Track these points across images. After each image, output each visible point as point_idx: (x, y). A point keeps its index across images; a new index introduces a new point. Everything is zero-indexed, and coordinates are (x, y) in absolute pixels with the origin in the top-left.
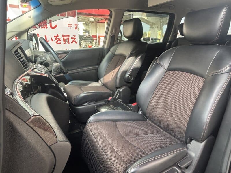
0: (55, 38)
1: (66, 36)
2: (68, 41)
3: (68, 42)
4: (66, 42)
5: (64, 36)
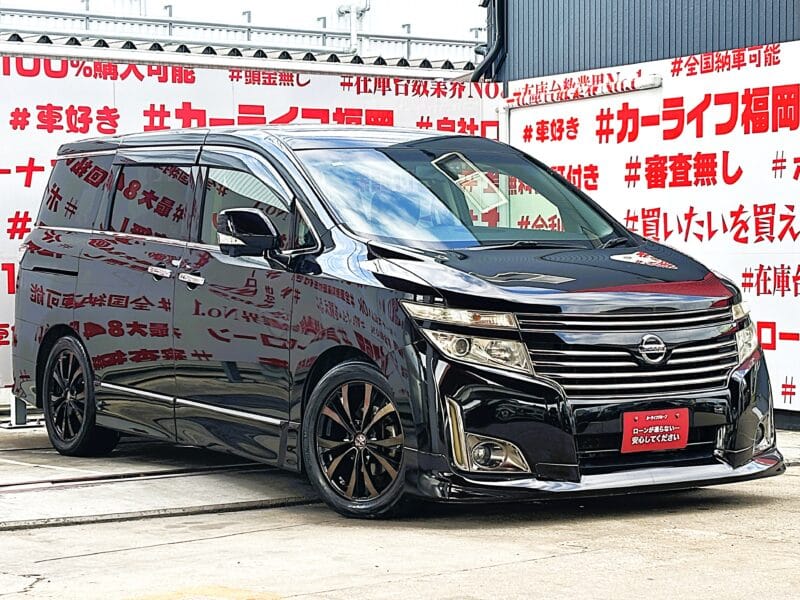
0: (734, 218)
1: (764, 210)
2: (768, 230)
3: (768, 234)
4: (764, 236)
5: (759, 210)
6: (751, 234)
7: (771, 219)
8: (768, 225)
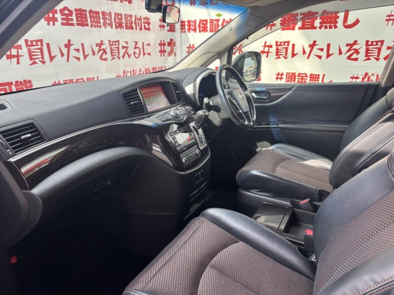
6: (362, 55)
7: (380, 49)
8: (377, 52)
